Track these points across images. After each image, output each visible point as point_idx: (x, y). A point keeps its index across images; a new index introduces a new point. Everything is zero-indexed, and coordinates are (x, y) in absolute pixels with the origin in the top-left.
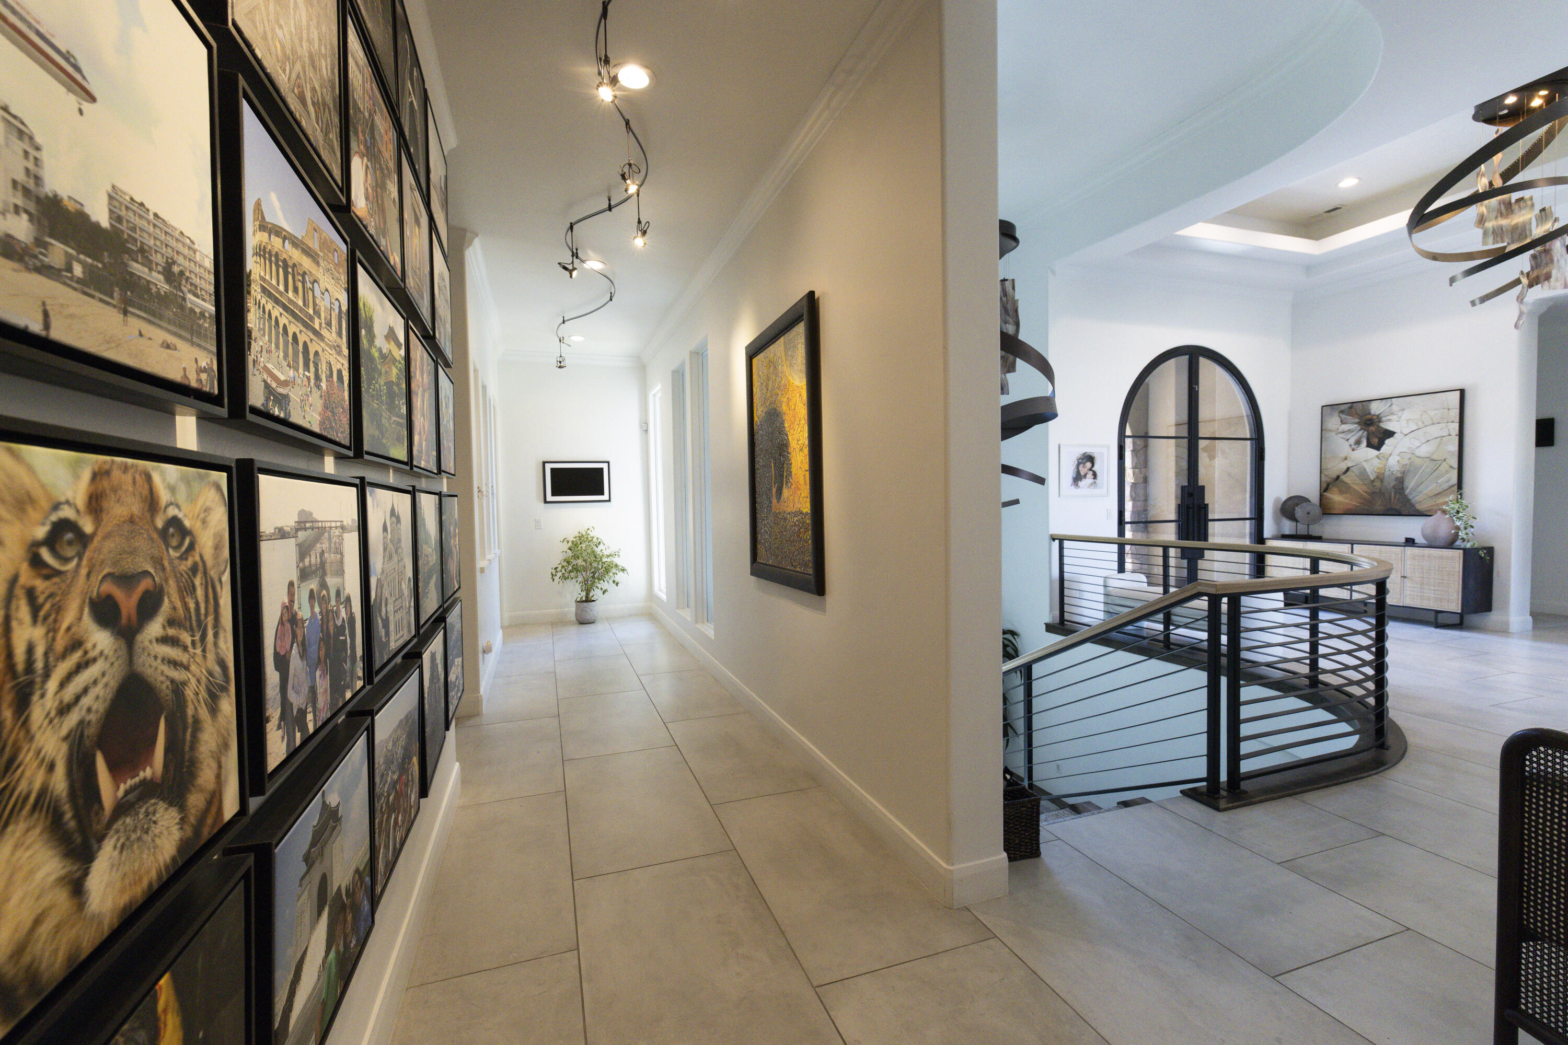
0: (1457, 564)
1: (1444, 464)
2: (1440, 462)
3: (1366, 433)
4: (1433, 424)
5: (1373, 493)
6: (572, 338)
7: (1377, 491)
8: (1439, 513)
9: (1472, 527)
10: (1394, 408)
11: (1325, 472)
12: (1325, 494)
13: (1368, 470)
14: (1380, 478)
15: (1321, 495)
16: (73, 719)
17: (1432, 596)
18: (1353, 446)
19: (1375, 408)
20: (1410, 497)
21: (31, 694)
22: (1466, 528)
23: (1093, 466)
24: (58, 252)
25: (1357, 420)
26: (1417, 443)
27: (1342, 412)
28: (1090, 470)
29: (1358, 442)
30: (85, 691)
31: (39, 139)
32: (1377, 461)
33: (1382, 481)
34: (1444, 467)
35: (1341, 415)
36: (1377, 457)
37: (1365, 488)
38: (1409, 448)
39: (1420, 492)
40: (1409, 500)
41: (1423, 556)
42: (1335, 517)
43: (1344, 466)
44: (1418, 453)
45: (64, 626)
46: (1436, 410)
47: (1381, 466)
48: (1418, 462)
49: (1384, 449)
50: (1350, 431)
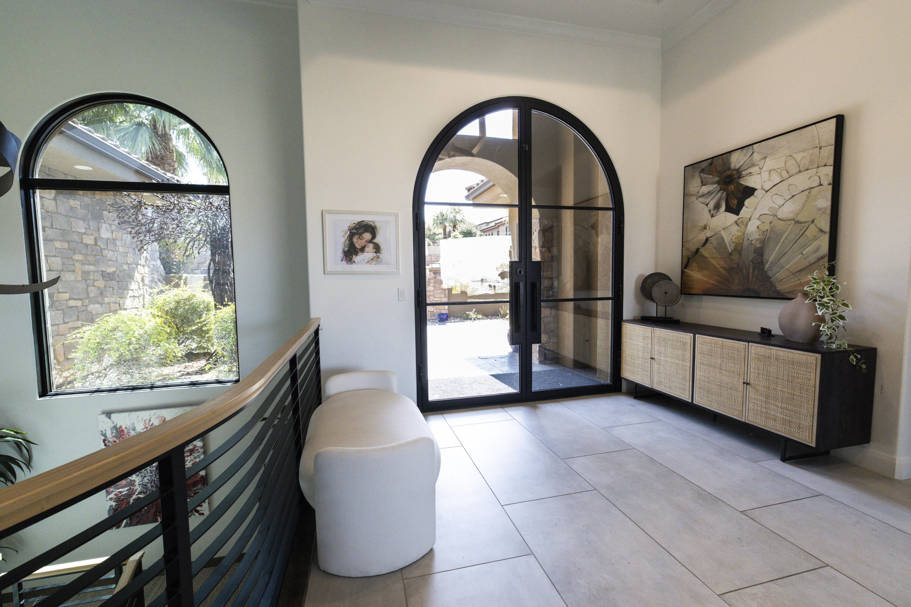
0: (813, 375)
1: (812, 227)
2: (808, 224)
3: (725, 193)
4: (800, 172)
5: (730, 270)
7: (735, 266)
8: (799, 296)
9: (842, 318)
10: (756, 156)
11: (686, 245)
12: (685, 270)
13: (726, 241)
14: (738, 249)
15: (683, 272)
17: (779, 415)
18: (712, 212)
19: (736, 161)
20: (770, 274)
22: (832, 321)
23: (374, 236)
25: (717, 179)
26: (780, 201)
27: (702, 171)
28: (370, 241)
29: (717, 207)
32: (736, 228)
33: (740, 253)
34: (812, 231)
35: (702, 175)
36: (736, 222)
37: (722, 263)
38: (770, 208)
39: (783, 267)
40: (768, 278)
41: (769, 358)
42: (696, 297)
43: (702, 237)
44: (780, 215)
46: (803, 151)
47: (740, 234)
48: (780, 225)
49: (744, 212)
50: (709, 193)
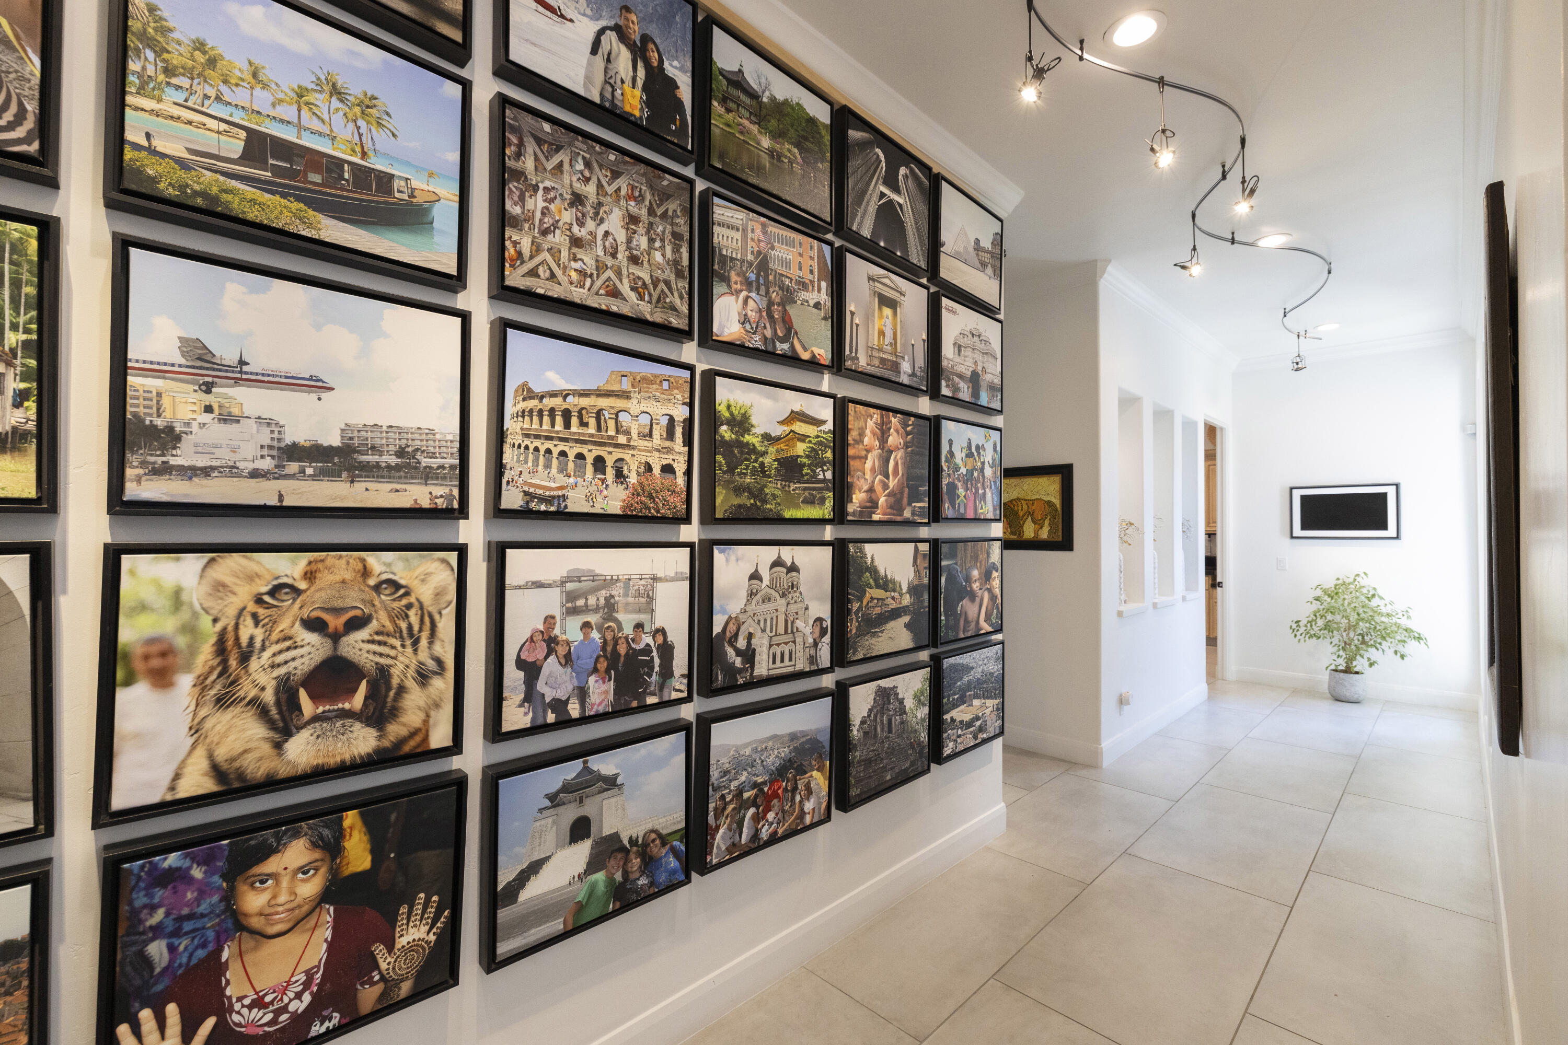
6: (1320, 329)
16: (283, 670)
21: (251, 656)
24: (293, 467)
30: (294, 659)
31: (281, 423)
45: (280, 628)
